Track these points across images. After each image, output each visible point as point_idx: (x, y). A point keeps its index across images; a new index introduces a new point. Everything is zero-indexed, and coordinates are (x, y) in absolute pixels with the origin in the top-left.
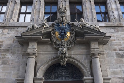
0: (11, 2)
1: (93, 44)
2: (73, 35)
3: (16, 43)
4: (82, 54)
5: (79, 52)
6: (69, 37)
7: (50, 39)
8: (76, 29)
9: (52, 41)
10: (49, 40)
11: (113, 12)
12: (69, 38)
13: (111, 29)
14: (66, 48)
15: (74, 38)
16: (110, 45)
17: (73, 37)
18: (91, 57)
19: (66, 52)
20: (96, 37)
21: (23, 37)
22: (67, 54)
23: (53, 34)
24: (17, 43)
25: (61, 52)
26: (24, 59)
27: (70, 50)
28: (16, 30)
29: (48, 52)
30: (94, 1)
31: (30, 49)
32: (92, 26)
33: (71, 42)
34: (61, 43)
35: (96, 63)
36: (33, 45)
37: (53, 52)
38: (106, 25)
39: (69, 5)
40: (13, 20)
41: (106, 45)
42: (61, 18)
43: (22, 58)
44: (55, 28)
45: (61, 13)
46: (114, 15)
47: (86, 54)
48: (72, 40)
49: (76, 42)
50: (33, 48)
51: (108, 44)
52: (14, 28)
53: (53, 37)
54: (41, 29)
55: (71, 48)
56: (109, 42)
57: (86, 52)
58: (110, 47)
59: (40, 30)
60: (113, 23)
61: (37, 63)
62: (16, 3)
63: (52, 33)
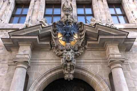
0: (3, 1)
1: (112, 49)
2: (82, 38)
3: (2, 49)
4: (95, 63)
5: (91, 60)
6: (77, 39)
7: (50, 41)
8: (87, 30)
9: (53, 46)
10: (49, 43)
11: (132, 12)
12: (76, 41)
13: (133, 32)
14: (73, 54)
15: (84, 42)
16: (134, 52)
17: (82, 40)
18: (110, 67)
19: (72, 59)
20: (115, 37)
21: (11, 37)
22: (74, 61)
23: (55, 36)
24: (4, 49)
25: (65, 59)
26: (10, 71)
27: (79, 57)
28: (5, 34)
29: (47, 61)
30: (107, 1)
31: (20, 56)
32: (107, 24)
33: (80, 46)
34: (66, 48)
35: (118, 75)
36: (24, 50)
37: (55, 61)
38: (126, 26)
39: (76, 5)
40: (3, 22)
41: (128, 52)
42: (66, 16)
43: (8, 69)
44: (57, 28)
45: (65, 11)
46: (134, 16)
47: (102, 63)
48: (80, 44)
49: (86, 47)
50: (25, 53)
51: (132, 51)
52: (2, 31)
53: (54, 40)
54: (38, 28)
55: (79, 55)
56: (133, 48)
57: (101, 61)
58: (135, 55)
59: (36, 29)
60: (134, 25)
61: (30, 76)
62: (9, 3)
63: (52, 35)
